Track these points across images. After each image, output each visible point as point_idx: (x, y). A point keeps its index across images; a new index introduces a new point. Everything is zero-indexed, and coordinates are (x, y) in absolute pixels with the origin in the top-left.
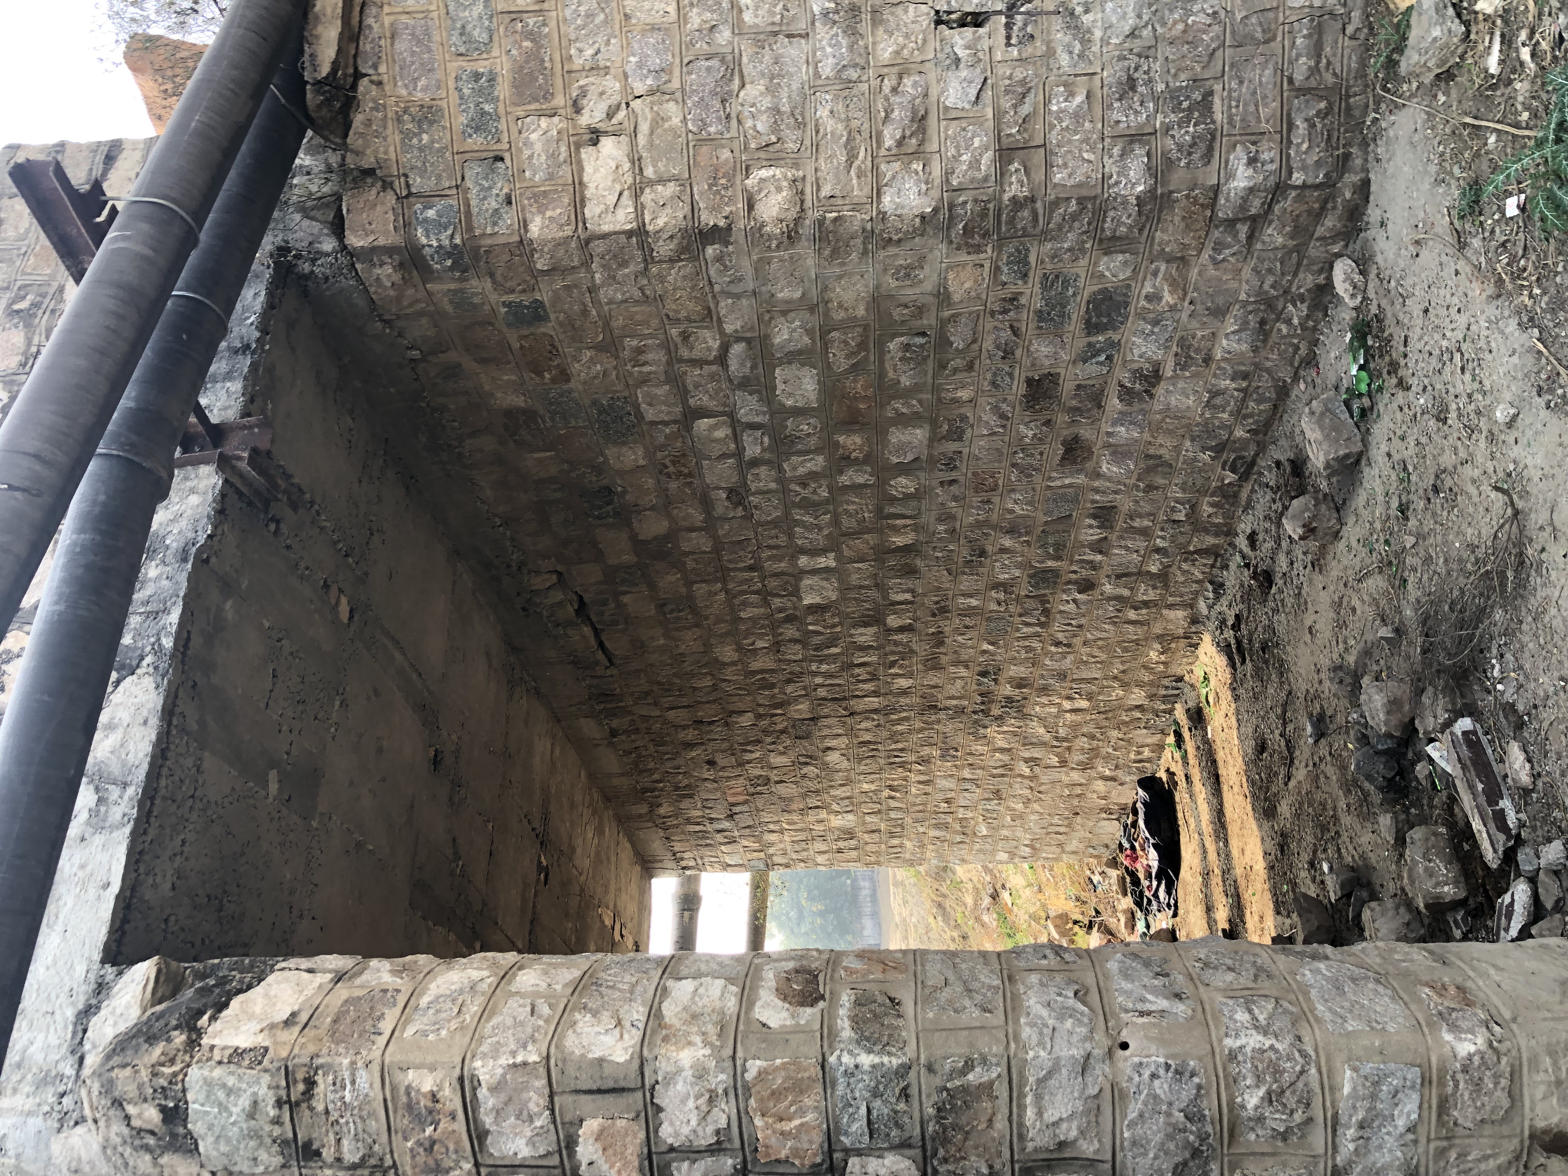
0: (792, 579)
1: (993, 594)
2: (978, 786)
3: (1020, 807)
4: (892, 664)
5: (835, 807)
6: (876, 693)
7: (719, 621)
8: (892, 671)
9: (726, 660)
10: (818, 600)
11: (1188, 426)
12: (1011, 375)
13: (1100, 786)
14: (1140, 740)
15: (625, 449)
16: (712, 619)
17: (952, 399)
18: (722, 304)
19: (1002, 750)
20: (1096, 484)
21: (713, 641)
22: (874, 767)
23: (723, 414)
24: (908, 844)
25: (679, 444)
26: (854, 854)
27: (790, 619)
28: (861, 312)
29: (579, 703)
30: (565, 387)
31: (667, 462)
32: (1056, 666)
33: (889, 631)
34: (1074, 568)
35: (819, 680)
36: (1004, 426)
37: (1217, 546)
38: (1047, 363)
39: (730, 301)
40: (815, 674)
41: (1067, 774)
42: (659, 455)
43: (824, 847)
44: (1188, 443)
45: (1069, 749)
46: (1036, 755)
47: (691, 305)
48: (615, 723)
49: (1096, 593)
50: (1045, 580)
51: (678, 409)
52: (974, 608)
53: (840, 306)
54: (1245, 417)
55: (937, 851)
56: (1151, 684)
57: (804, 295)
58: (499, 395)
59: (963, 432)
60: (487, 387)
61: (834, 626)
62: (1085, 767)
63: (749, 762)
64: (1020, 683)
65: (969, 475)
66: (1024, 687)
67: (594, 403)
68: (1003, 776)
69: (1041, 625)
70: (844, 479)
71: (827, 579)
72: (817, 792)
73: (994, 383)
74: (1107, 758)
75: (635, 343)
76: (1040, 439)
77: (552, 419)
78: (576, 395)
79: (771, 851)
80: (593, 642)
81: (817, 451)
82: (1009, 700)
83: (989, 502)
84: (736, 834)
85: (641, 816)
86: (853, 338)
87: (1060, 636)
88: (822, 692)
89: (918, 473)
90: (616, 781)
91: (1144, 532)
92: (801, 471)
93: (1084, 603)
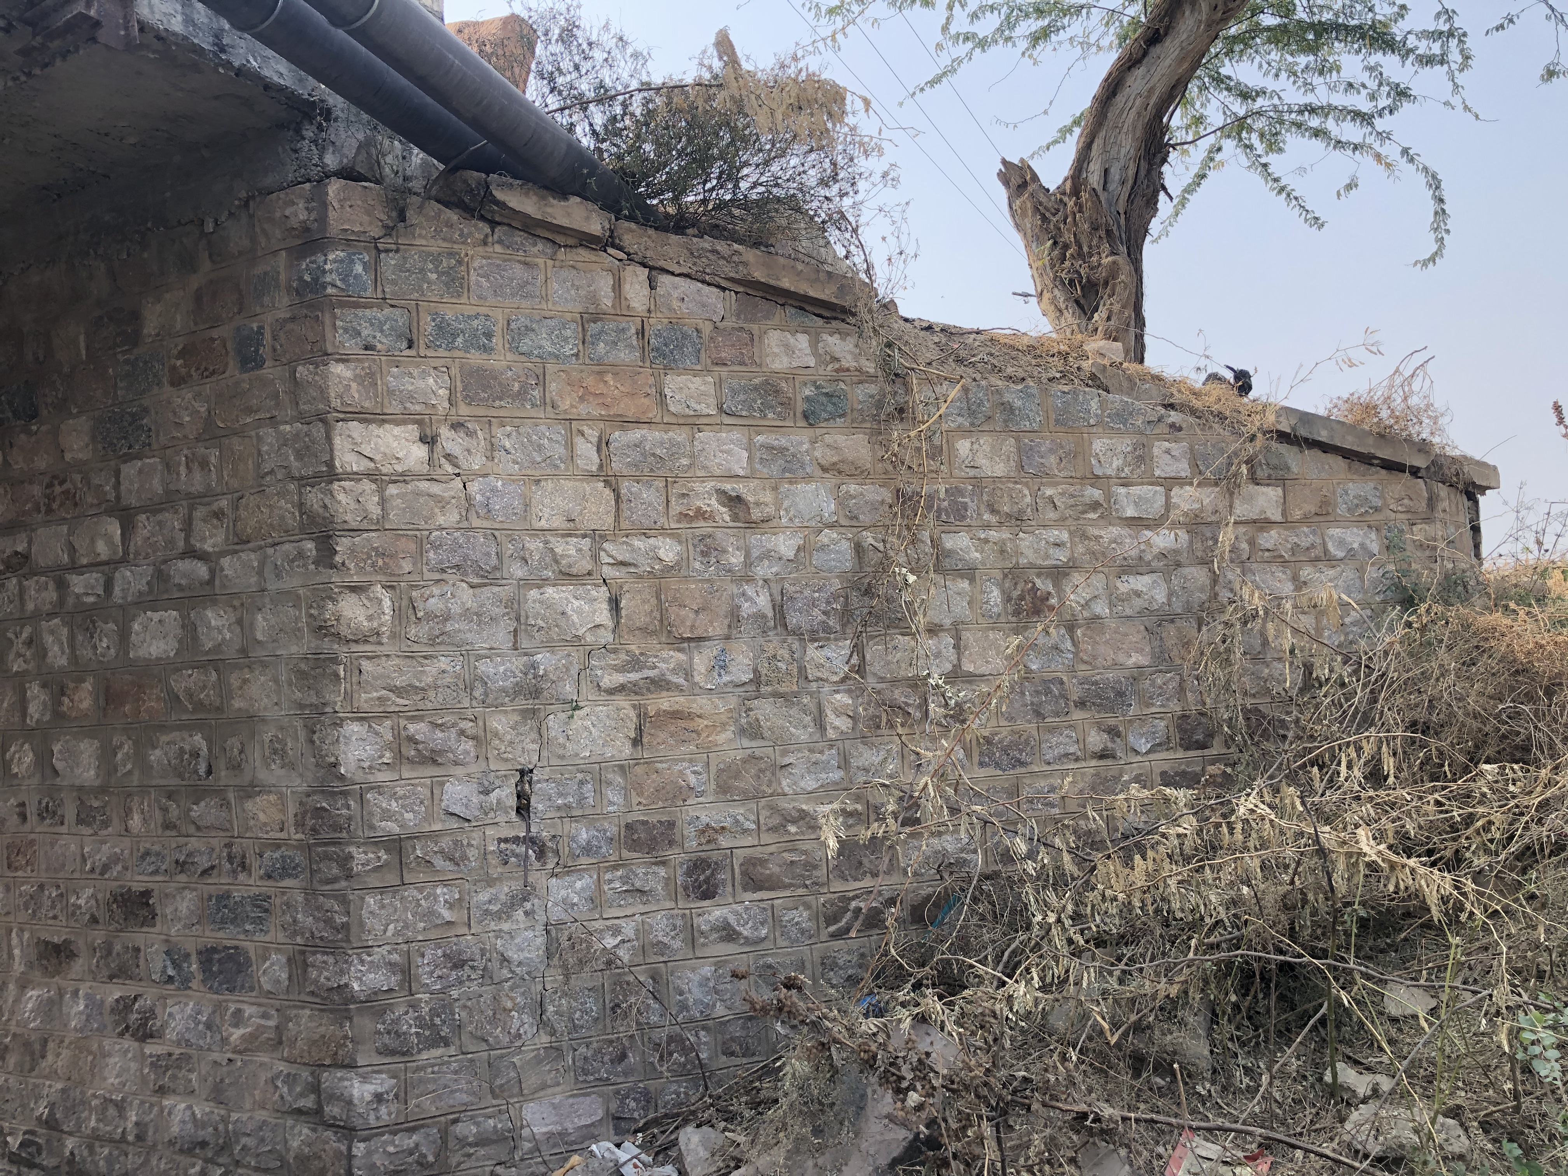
11: (82, 1082)
12: (156, 872)
15: (87, 439)
17: (131, 809)
18: (253, 556)
20: (11, 986)
23: (126, 552)
25: (90, 500)
28: (238, 704)
30: (165, 380)
31: (67, 485)
36: (92, 870)
38: (168, 911)
39: (256, 564)
42: (77, 477)
44: (59, 1086)
47: (253, 522)
51: (134, 502)
53: (245, 681)
54: (91, 1148)
57: (259, 642)
58: (158, 307)
59: (88, 824)
60: (168, 296)
65: (33, 836)
67: (146, 410)
70: (34, 690)
73: (147, 853)
75: (213, 460)
76: (73, 914)
77: (127, 362)
78: (156, 390)
81: (74, 659)
86: (207, 695)
89: (38, 776)
92: (49, 639)
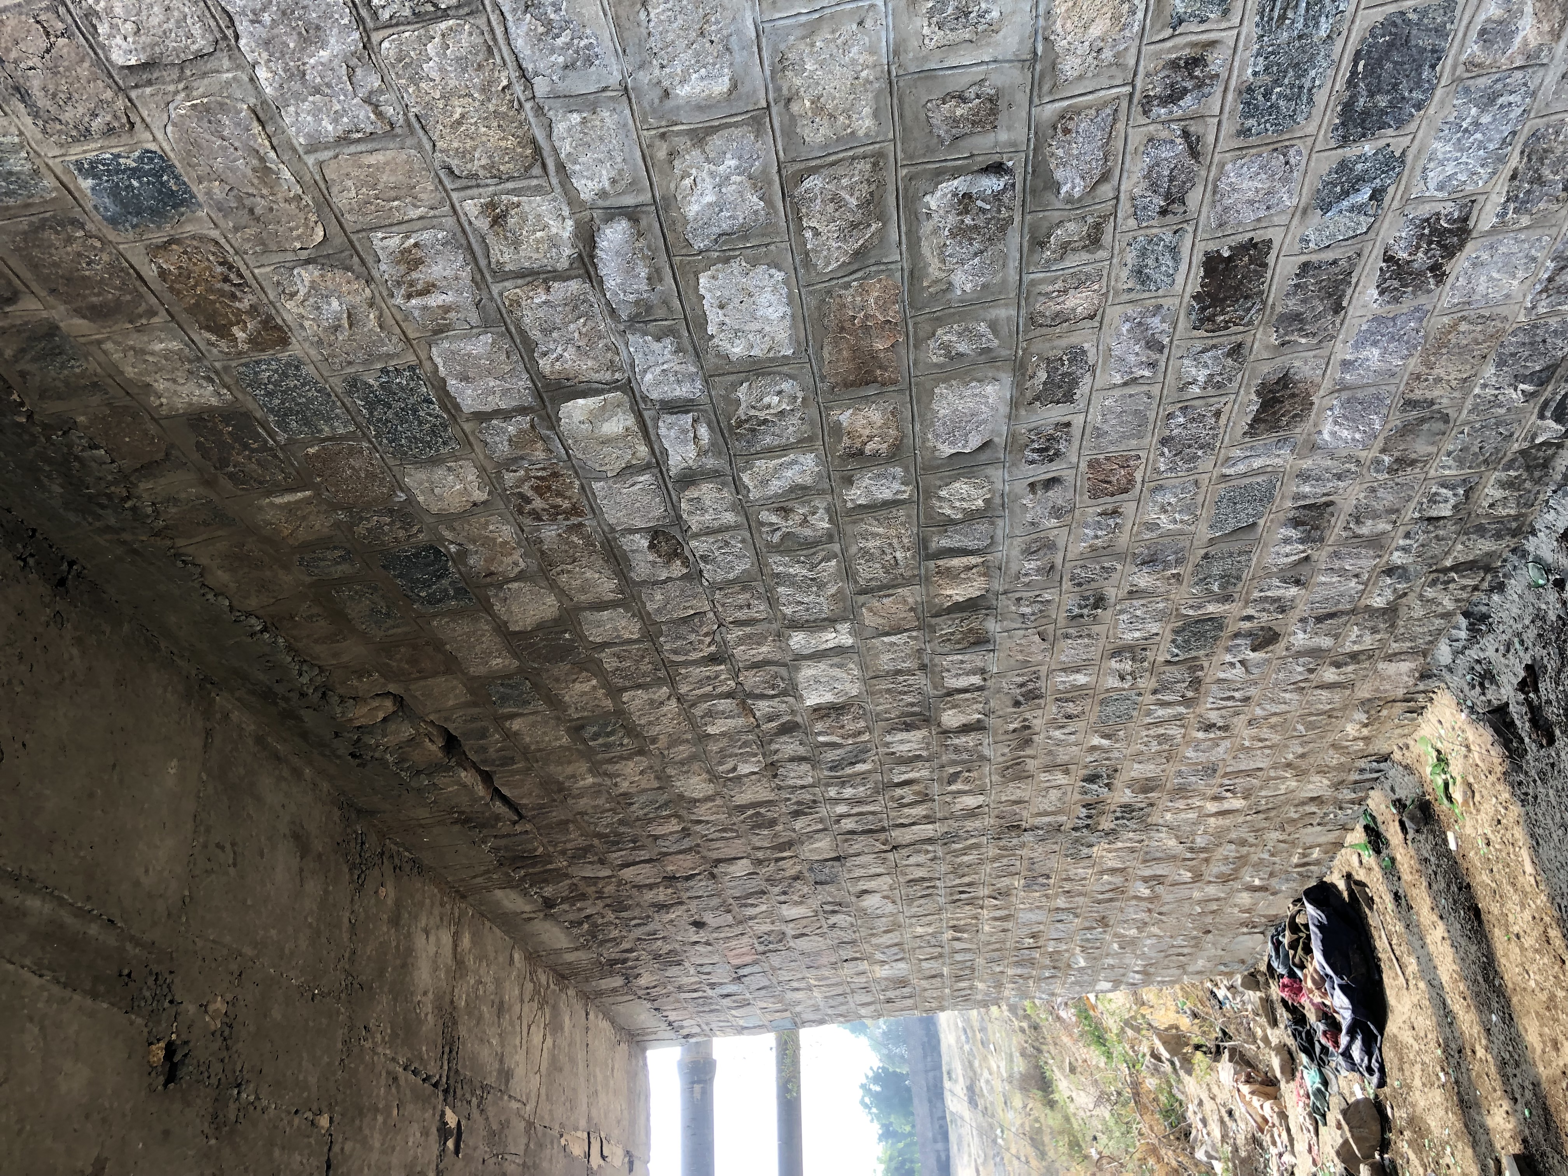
0: (783, 671)
1: (1114, 664)
2: (1077, 916)
3: (1133, 932)
4: (953, 778)
5: (879, 956)
6: (929, 819)
7: (675, 742)
8: (953, 788)
9: (695, 795)
10: (828, 698)
11: (1499, 334)
12: (1174, 251)
13: (1245, 898)
14: (1309, 841)
15: (440, 472)
16: (663, 742)
17: (1057, 314)
18: (560, 128)
19: (1113, 871)
20: (1306, 464)
21: (670, 771)
22: (929, 905)
23: (613, 386)
24: (980, 985)
25: (540, 455)
26: (909, 1002)
27: (787, 729)
28: (864, 123)
29: (487, 872)
30: (284, 356)
31: (526, 489)
32: (1202, 757)
33: (946, 733)
34: (1250, 611)
35: (841, 809)
36: (1152, 365)
37: (1490, 555)
38: (1248, 216)
39: (575, 118)
40: (836, 801)
41: (1201, 890)
42: (509, 478)
43: (869, 999)
45: (1207, 860)
46: (1159, 872)
47: (492, 137)
48: (548, 891)
49: (1279, 648)
50: (1200, 636)
51: (523, 383)
52: (1082, 687)
53: (818, 107)
55: (1019, 989)
56: (1341, 768)
57: (734, 86)
58: (161, 386)
59: (1075, 383)
60: (130, 372)
61: (860, 733)
62: (1224, 879)
63: (751, 918)
64: (1146, 786)
65: (1083, 466)
66: (1152, 790)
67: (353, 384)
68: (1111, 900)
69: (1186, 702)
70: (856, 495)
71: (840, 666)
72: (853, 942)
73: (1139, 273)
74: (1258, 865)
75: (394, 242)
76: (1219, 386)
77: (283, 425)
78: (308, 370)
79: (798, 1009)
80: (480, 790)
81: (803, 444)
82: (1128, 809)
83: (1115, 512)
84: (748, 996)
85: (614, 990)
86: (851, 189)
87: (1214, 717)
88: (848, 824)
89: (989, 471)
90: (570, 957)
91: (1376, 542)
92: (776, 486)
93: (1258, 665)
